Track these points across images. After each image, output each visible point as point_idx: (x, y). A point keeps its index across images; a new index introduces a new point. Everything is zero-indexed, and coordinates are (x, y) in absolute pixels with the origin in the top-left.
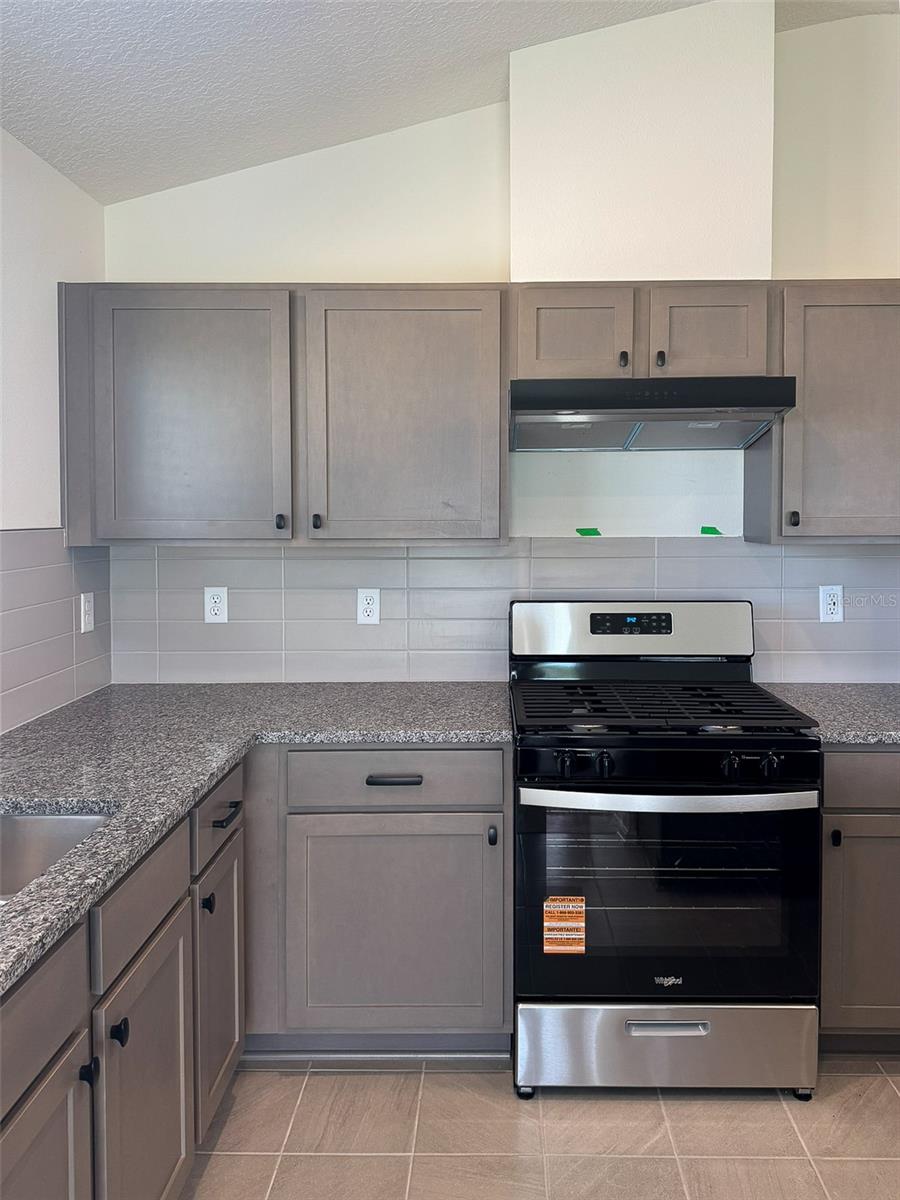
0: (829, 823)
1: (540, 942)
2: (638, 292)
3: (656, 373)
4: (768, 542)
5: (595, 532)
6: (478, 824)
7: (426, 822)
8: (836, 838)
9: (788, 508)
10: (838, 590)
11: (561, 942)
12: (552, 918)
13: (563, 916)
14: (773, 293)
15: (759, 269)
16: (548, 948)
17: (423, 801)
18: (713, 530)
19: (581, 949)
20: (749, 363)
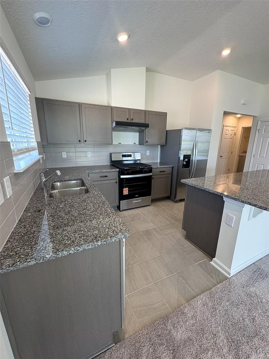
0: (152, 177)
1: (123, 193)
2: (129, 110)
3: (131, 121)
4: (144, 145)
5: (121, 143)
6: (114, 181)
7: (108, 182)
8: (153, 178)
9: (146, 140)
10: (149, 151)
11: (125, 193)
12: (124, 190)
13: (125, 190)
14: (145, 112)
15: (143, 108)
16: (124, 194)
17: (107, 179)
18: (135, 143)
19: (128, 194)
20: (142, 121)
